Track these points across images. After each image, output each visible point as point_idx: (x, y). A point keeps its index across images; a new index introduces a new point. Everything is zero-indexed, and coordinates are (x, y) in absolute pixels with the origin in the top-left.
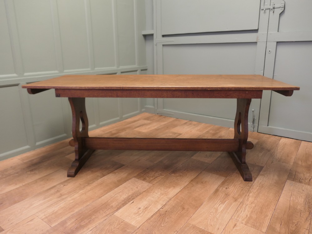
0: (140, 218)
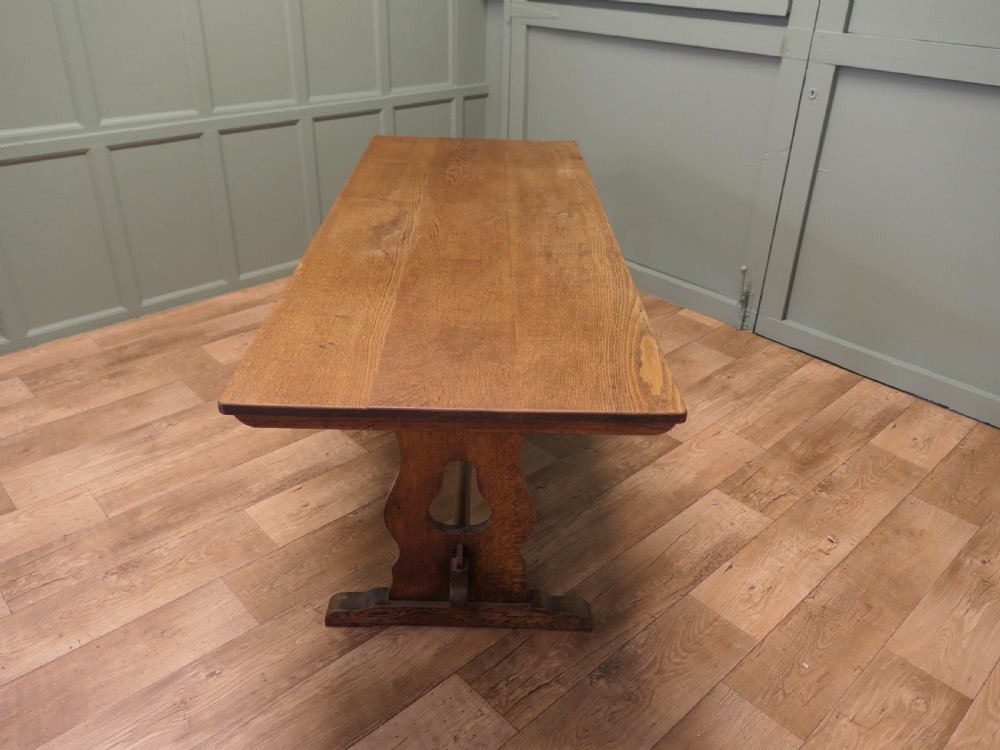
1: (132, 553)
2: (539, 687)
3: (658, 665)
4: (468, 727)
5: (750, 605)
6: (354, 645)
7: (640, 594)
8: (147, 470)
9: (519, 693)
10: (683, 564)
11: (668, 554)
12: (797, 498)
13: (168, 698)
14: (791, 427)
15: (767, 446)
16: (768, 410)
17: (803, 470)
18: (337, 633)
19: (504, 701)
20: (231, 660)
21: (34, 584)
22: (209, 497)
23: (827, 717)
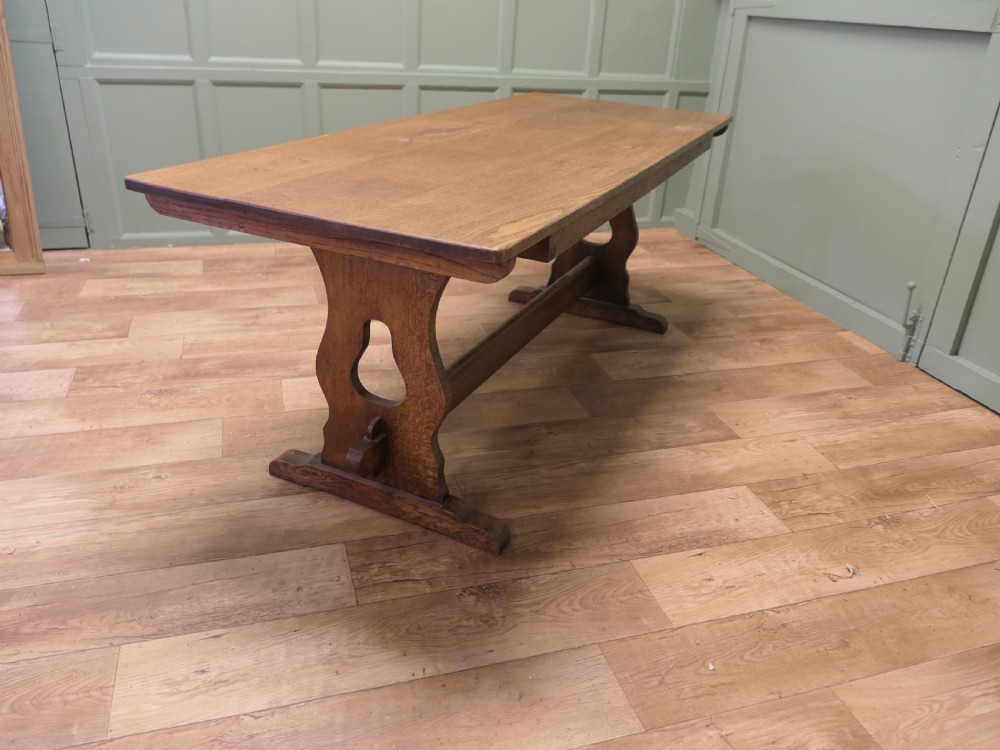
1: (175, 385)
2: (407, 580)
3: (541, 606)
4: (316, 586)
5: (693, 593)
6: (280, 493)
7: (578, 544)
8: (235, 337)
9: (387, 577)
10: (647, 536)
11: (638, 522)
12: (840, 521)
13: (117, 481)
14: (890, 458)
15: (842, 466)
16: (875, 436)
17: (871, 499)
18: (274, 483)
19: (366, 577)
20: (179, 473)
21: (97, 384)
22: (263, 364)
23: (695, 721)
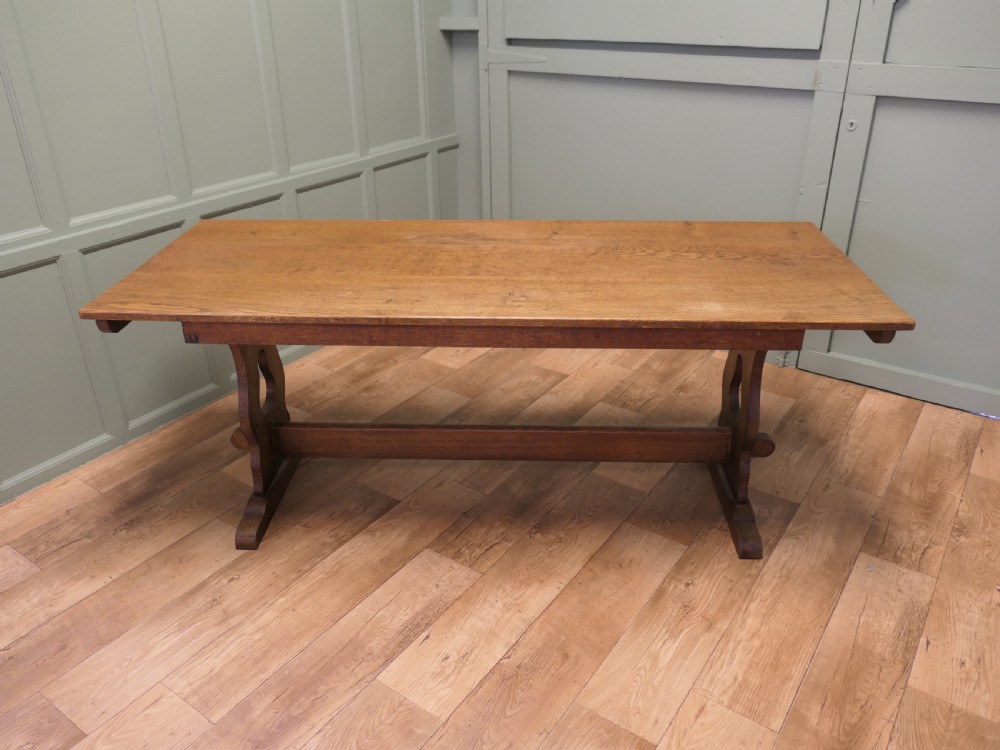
0: (447, 690)
